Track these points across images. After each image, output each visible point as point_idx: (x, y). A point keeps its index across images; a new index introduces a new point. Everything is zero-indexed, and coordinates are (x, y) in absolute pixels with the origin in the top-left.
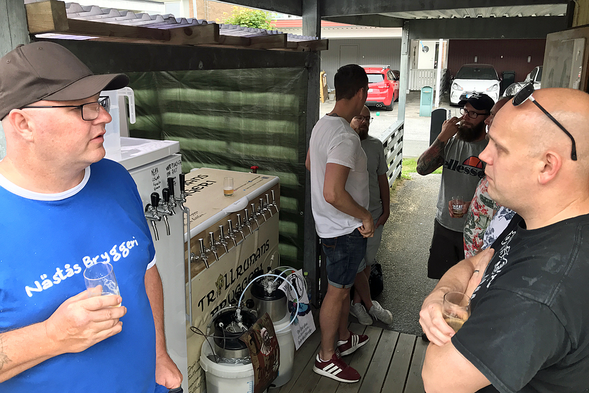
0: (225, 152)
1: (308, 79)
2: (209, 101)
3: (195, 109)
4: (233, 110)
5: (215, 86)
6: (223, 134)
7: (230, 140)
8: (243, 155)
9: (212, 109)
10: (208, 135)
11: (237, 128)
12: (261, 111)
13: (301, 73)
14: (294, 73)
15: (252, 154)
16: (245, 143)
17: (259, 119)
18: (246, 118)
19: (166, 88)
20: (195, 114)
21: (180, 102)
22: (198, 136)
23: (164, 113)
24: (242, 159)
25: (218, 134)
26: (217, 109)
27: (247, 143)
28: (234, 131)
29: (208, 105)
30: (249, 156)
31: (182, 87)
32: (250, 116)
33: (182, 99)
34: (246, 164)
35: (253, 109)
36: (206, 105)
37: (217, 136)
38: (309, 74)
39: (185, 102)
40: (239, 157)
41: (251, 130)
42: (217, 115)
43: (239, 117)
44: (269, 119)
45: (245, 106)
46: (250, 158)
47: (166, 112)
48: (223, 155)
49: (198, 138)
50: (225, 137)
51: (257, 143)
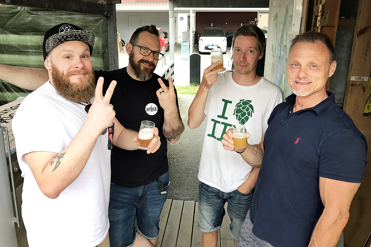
1: (108, 25)
3: (17, 50)
5: (33, 31)
9: (32, 50)
13: (102, 21)
14: (97, 21)
20: (17, 54)
21: (4, 45)
29: (28, 47)
31: (5, 33)
33: (6, 43)
36: (27, 47)
38: (108, 21)
39: (8, 45)
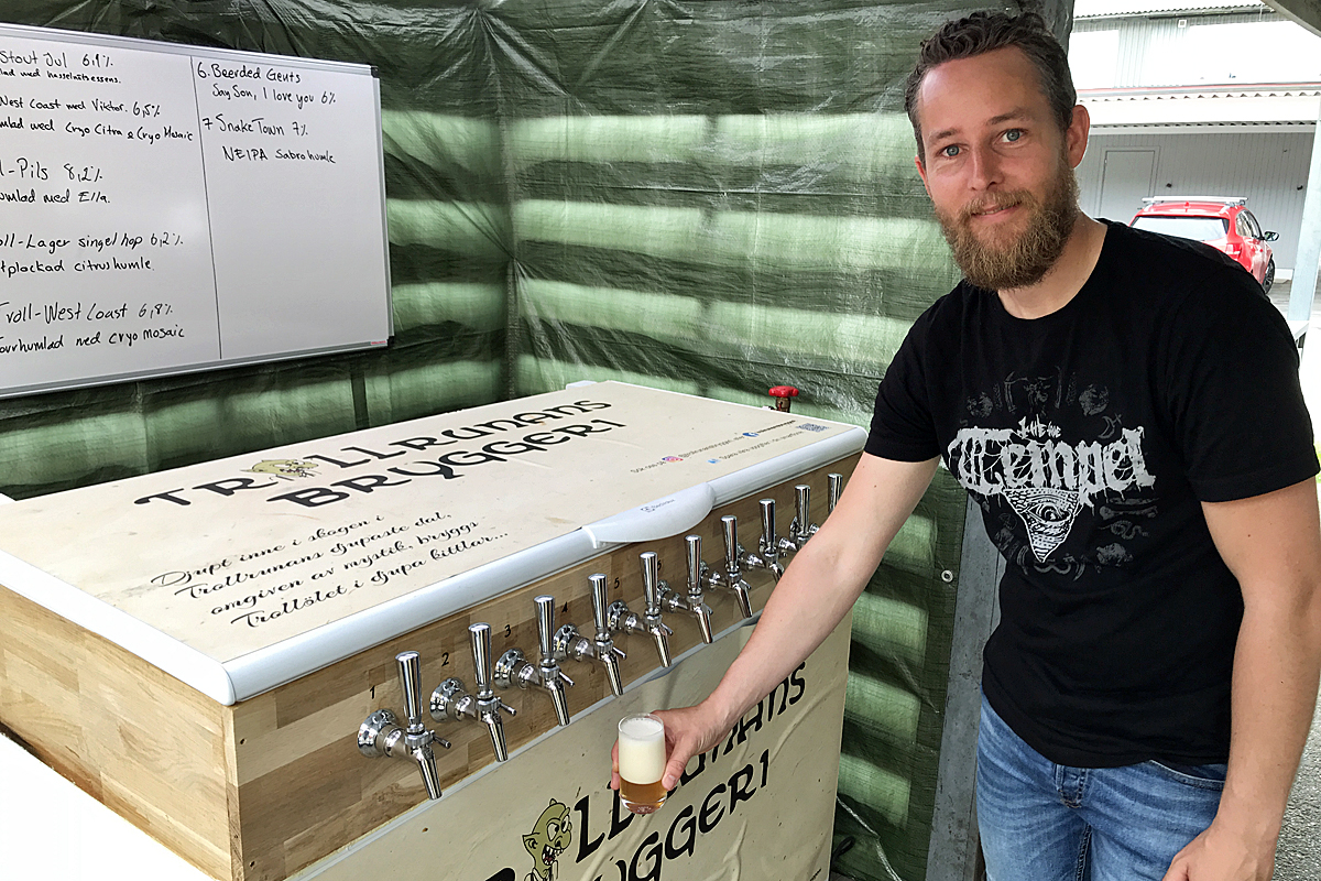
0: (692, 335)
2: (655, 156)
3: (610, 185)
4: (731, 184)
6: (690, 274)
7: (712, 295)
8: (749, 347)
9: (663, 183)
10: (644, 275)
11: (737, 249)
12: (826, 185)
15: (779, 346)
16: (760, 303)
17: (814, 214)
18: (774, 210)
19: (527, 116)
20: (608, 201)
21: (568, 162)
22: (614, 279)
23: (517, 200)
24: (744, 362)
25: (675, 272)
26: (680, 184)
27: (767, 304)
28: (727, 262)
29: (649, 171)
30: (770, 353)
31: (577, 112)
32: (786, 204)
33: (574, 155)
34: (757, 378)
35: (796, 179)
36: (644, 169)
37: (671, 277)
39: (581, 163)
40: (736, 356)
41: (785, 255)
42: (677, 206)
43: (748, 208)
44: (852, 212)
45: (773, 168)
46: (772, 361)
47: (526, 198)
48: (687, 345)
49: (614, 285)
50: (695, 283)
51: (802, 305)
